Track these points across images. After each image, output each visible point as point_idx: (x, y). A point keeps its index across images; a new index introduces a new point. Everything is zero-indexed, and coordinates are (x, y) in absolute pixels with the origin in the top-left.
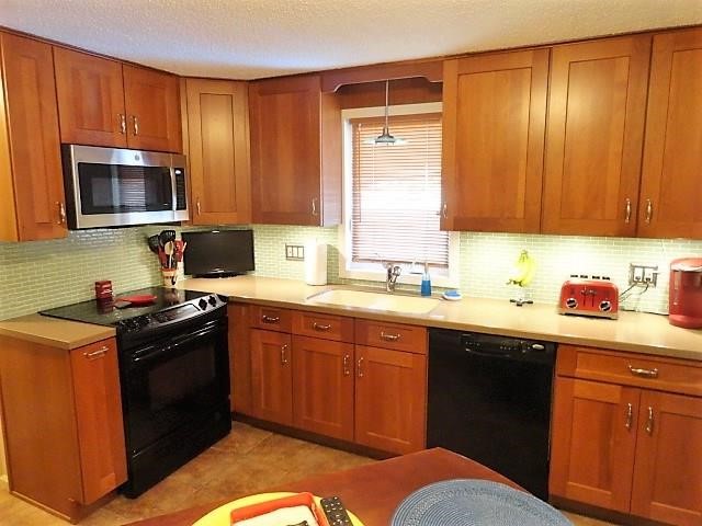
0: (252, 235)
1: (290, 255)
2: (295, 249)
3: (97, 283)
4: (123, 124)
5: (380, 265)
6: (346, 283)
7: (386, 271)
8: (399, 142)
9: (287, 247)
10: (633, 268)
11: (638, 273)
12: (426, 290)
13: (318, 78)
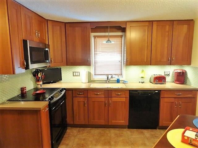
0: (61, 70)
1: (74, 75)
2: (76, 73)
3: (21, 88)
4: (37, 34)
5: (105, 76)
6: (94, 81)
7: (106, 77)
8: (112, 43)
9: (73, 72)
10: (165, 72)
11: (166, 73)
12: (118, 81)
13: (90, 24)
